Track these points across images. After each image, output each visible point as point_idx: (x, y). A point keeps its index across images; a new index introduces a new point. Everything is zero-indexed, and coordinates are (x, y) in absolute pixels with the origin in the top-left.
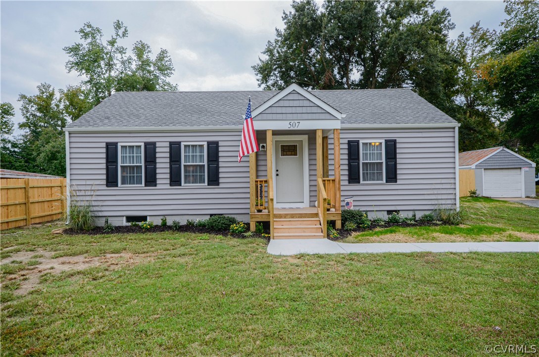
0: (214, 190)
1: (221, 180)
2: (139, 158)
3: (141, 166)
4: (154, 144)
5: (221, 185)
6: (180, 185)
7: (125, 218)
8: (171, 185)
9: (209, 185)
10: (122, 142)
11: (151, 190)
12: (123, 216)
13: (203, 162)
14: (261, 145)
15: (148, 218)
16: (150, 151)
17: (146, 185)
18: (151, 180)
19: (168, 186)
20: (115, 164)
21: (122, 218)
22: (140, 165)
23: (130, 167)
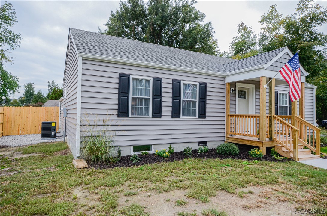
0: (202, 122)
1: (207, 114)
2: (147, 91)
3: (150, 98)
4: (160, 80)
5: (207, 118)
6: (179, 117)
7: (132, 147)
8: (172, 117)
9: (199, 117)
10: (134, 74)
11: (156, 121)
12: (131, 146)
13: (196, 99)
14: (231, 89)
15: (153, 146)
16: (158, 85)
17: (153, 117)
18: (157, 113)
19: (170, 118)
20: (127, 95)
21: (129, 147)
22: (148, 97)
23: (139, 98)
